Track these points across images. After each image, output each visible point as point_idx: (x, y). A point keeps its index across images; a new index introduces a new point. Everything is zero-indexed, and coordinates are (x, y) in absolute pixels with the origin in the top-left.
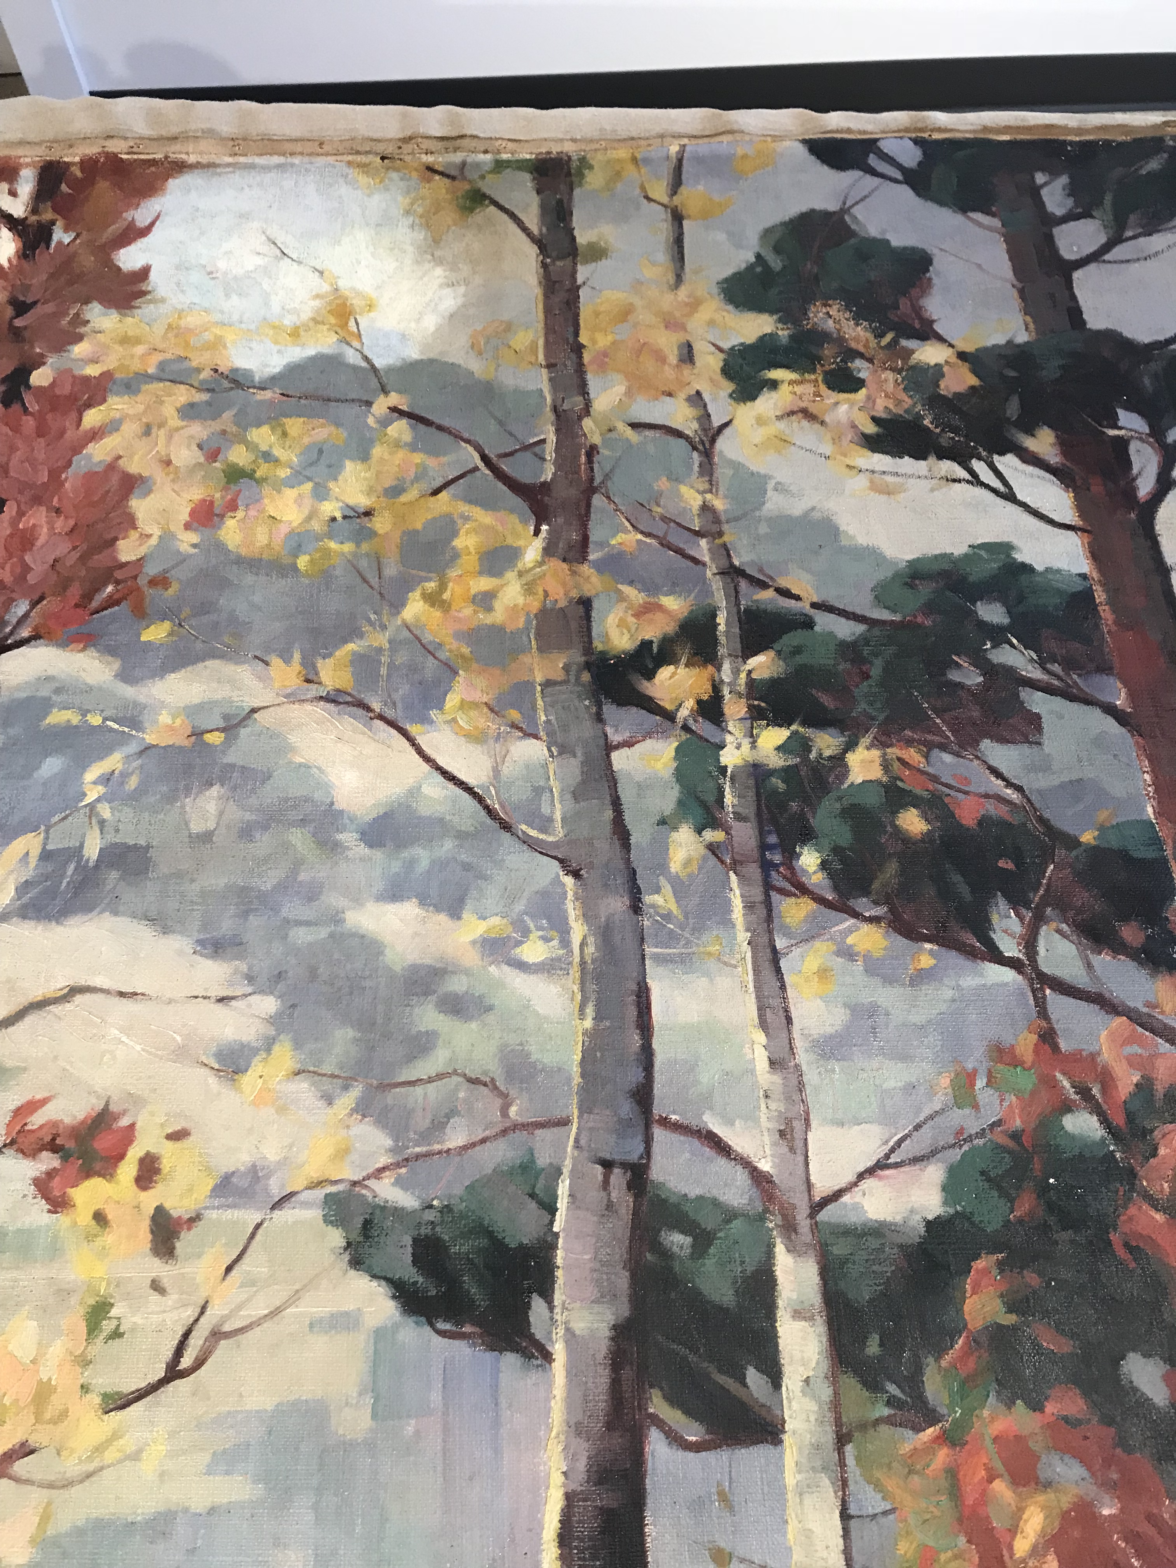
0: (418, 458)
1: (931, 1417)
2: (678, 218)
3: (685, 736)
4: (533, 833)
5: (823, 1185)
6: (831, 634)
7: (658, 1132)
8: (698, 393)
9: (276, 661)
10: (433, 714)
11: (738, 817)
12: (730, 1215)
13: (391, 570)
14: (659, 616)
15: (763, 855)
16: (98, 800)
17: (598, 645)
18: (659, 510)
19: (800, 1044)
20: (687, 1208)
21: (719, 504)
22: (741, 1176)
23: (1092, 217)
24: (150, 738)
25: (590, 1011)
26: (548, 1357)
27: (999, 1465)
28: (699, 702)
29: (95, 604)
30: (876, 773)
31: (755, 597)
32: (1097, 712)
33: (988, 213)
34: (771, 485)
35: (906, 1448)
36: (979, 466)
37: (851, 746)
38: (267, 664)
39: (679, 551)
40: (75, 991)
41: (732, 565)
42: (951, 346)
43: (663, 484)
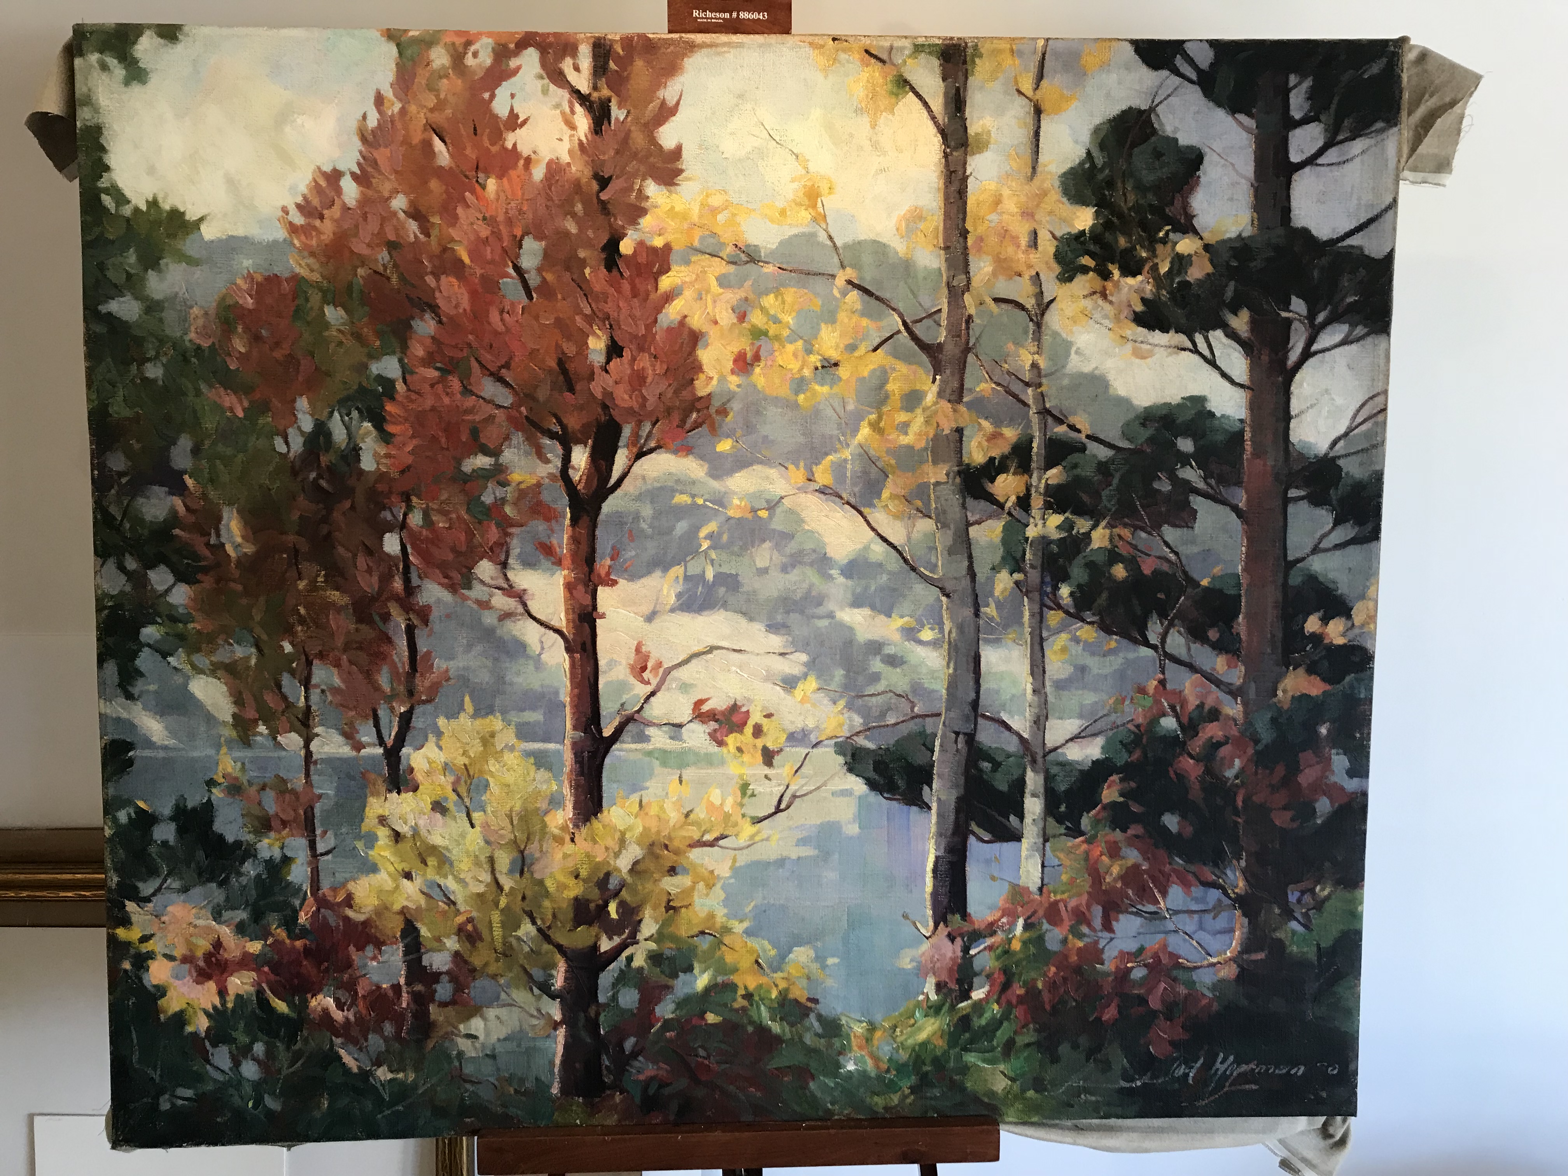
0: (865, 322)
1: (1081, 833)
2: (1038, 112)
3: (1009, 518)
4: (927, 573)
5: (1050, 742)
6: (1095, 456)
7: (980, 721)
8: (1037, 274)
9: (791, 467)
10: (875, 501)
11: (1032, 567)
12: (1009, 756)
13: (851, 407)
14: (1000, 441)
15: (1042, 587)
16: (708, 548)
17: (966, 460)
18: (1006, 366)
19: (1048, 683)
20: (990, 752)
21: (1042, 364)
22: (1015, 739)
23: (1320, 121)
24: (731, 513)
25: (952, 665)
26: (929, 808)
27: (1105, 850)
28: (1018, 498)
29: (688, 426)
30: (1106, 543)
31: (1056, 430)
32: (1228, 509)
33: (1250, 115)
34: (1074, 349)
35: (1070, 844)
36: (1199, 338)
37: (1094, 527)
38: (786, 468)
39: (1015, 396)
40: (712, 649)
41: (1045, 408)
42: (1201, 238)
43: (1011, 347)
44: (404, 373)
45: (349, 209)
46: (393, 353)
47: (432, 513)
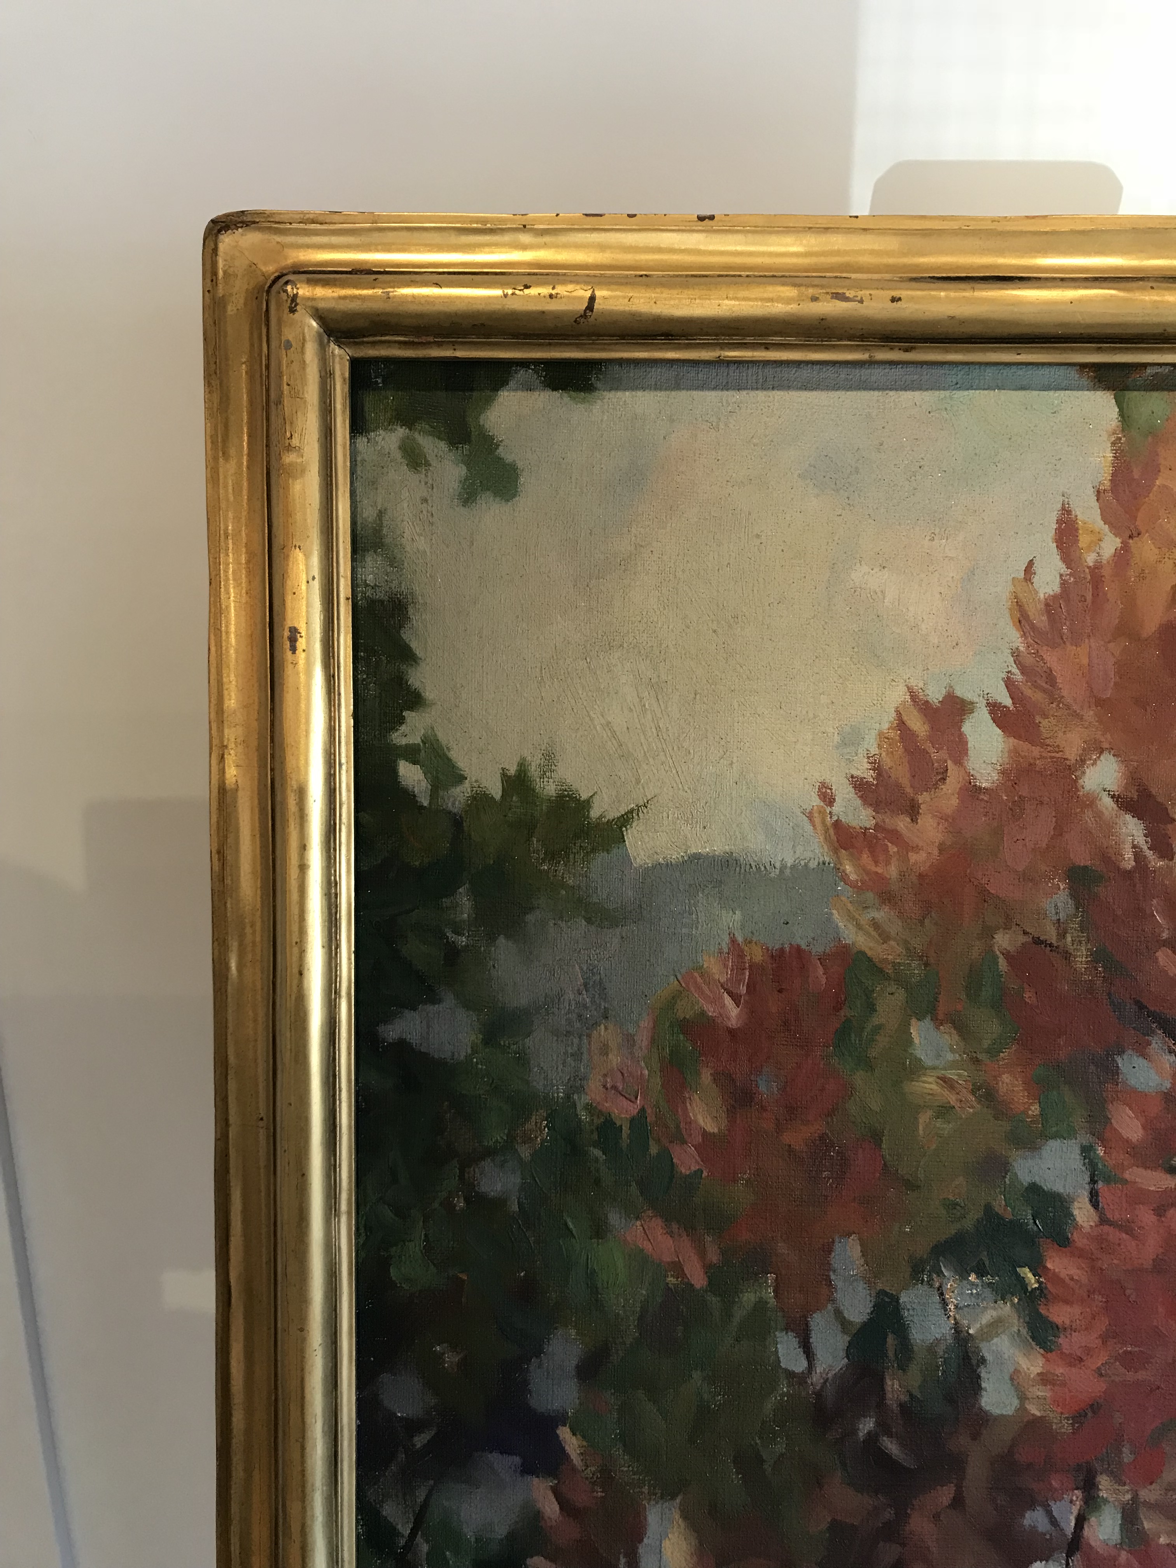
44: (1093, 1181)
45: (980, 789)
46: (1069, 1134)
47: (1142, 1513)
